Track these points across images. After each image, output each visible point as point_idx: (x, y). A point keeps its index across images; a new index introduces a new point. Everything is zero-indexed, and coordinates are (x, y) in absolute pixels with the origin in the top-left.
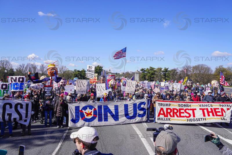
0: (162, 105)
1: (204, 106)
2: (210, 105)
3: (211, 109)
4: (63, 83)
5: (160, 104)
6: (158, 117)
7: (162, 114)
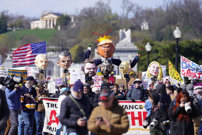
0: (54, 106)
1: (128, 108)
2: (138, 107)
3: (139, 113)
4: (92, 70)
5: (50, 105)
6: (49, 125)
7: (54, 121)
